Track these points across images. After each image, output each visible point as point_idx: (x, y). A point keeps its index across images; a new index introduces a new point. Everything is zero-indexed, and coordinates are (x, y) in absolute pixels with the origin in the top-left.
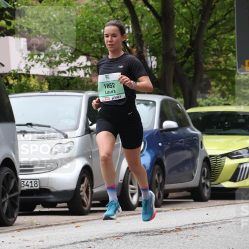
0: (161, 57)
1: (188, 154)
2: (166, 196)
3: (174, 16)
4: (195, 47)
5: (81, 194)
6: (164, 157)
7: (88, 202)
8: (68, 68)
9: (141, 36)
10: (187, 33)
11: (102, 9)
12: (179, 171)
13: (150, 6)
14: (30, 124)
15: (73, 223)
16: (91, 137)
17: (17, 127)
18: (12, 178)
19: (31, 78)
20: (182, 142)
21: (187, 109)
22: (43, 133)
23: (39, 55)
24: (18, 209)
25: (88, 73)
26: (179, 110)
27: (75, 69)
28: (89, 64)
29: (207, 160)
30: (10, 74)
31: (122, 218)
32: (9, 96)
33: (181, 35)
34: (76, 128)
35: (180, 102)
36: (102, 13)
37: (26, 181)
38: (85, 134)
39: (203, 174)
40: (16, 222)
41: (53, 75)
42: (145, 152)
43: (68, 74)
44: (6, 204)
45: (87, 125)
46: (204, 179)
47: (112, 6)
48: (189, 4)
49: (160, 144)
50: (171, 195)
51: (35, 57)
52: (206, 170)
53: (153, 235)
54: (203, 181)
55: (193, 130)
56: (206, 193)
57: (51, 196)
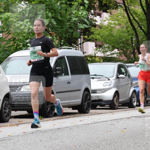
2: (147, 103)
5: (114, 101)
7: (117, 105)
8: (110, 53)
9: (139, 41)
11: (124, 31)
13: (143, 30)
14: (96, 75)
15: (111, 112)
16: (119, 80)
17: (91, 76)
18: (88, 95)
19: (96, 57)
22: (100, 78)
23: (100, 49)
24: (90, 107)
25: (118, 55)
27: (113, 54)
28: (118, 52)
30: (88, 56)
31: (130, 111)
32: (88, 64)
34: (113, 77)
36: (124, 32)
37: (93, 97)
38: (117, 79)
40: (90, 112)
41: (105, 56)
43: (110, 56)
44: (86, 105)
45: (117, 75)
47: (128, 30)
50: (149, 102)
51: (98, 49)
53: (142, 117)
57: (103, 102)
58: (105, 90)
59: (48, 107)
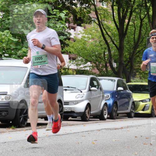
0: (118, 64)
1: (126, 100)
2: (118, 115)
3: (124, 48)
4: (131, 60)
5: (86, 113)
6: (118, 101)
7: (88, 117)
8: (83, 66)
9: (111, 55)
10: (128, 55)
12: (123, 106)
13: (115, 44)
14: (69, 87)
15: (83, 124)
16: (91, 92)
17: (64, 88)
18: (61, 107)
19: (70, 70)
20: (124, 95)
21: (127, 83)
22: (73, 90)
23: (73, 61)
24: (62, 118)
25: (91, 69)
26: (124, 84)
27: (86, 67)
28: (91, 65)
29: (133, 102)
31: (101, 123)
32: (61, 76)
33: (126, 55)
34: (85, 89)
35: (124, 80)
36: (97, 46)
37: (66, 108)
38: (89, 91)
39: (132, 108)
42: (111, 99)
43: (83, 69)
45: (89, 88)
46: (132, 109)
47: (101, 44)
48: (129, 44)
49: (116, 96)
50: (119, 115)
51: (72, 62)
52: (133, 106)
53: (112, 130)
54: (132, 110)
55: (129, 91)
56: (133, 115)
57: (75, 114)
58: (77, 102)
59: (20, 117)
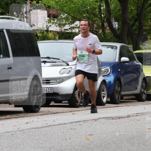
0: (120, 23)
2: (122, 98)
4: (140, 17)
5: (76, 96)
6: (121, 77)
7: (79, 100)
8: (69, 27)
9: (110, 11)
14: (49, 58)
15: (71, 112)
17: (41, 59)
19: (49, 32)
20: (131, 69)
22: (55, 62)
23: (54, 20)
26: (130, 52)
27: (73, 28)
30: (38, 30)
32: (38, 42)
37: (46, 89)
39: (142, 86)
40: (40, 110)
41: (61, 31)
42: (111, 74)
43: (69, 31)
49: (119, 70)
51: (52, 21)
52: (144, 84)
53: (115, 119)
54: (142, 90)
55: (137, 63)
56: (144, 97)
57: (59, 97)
58: (61, 80)
